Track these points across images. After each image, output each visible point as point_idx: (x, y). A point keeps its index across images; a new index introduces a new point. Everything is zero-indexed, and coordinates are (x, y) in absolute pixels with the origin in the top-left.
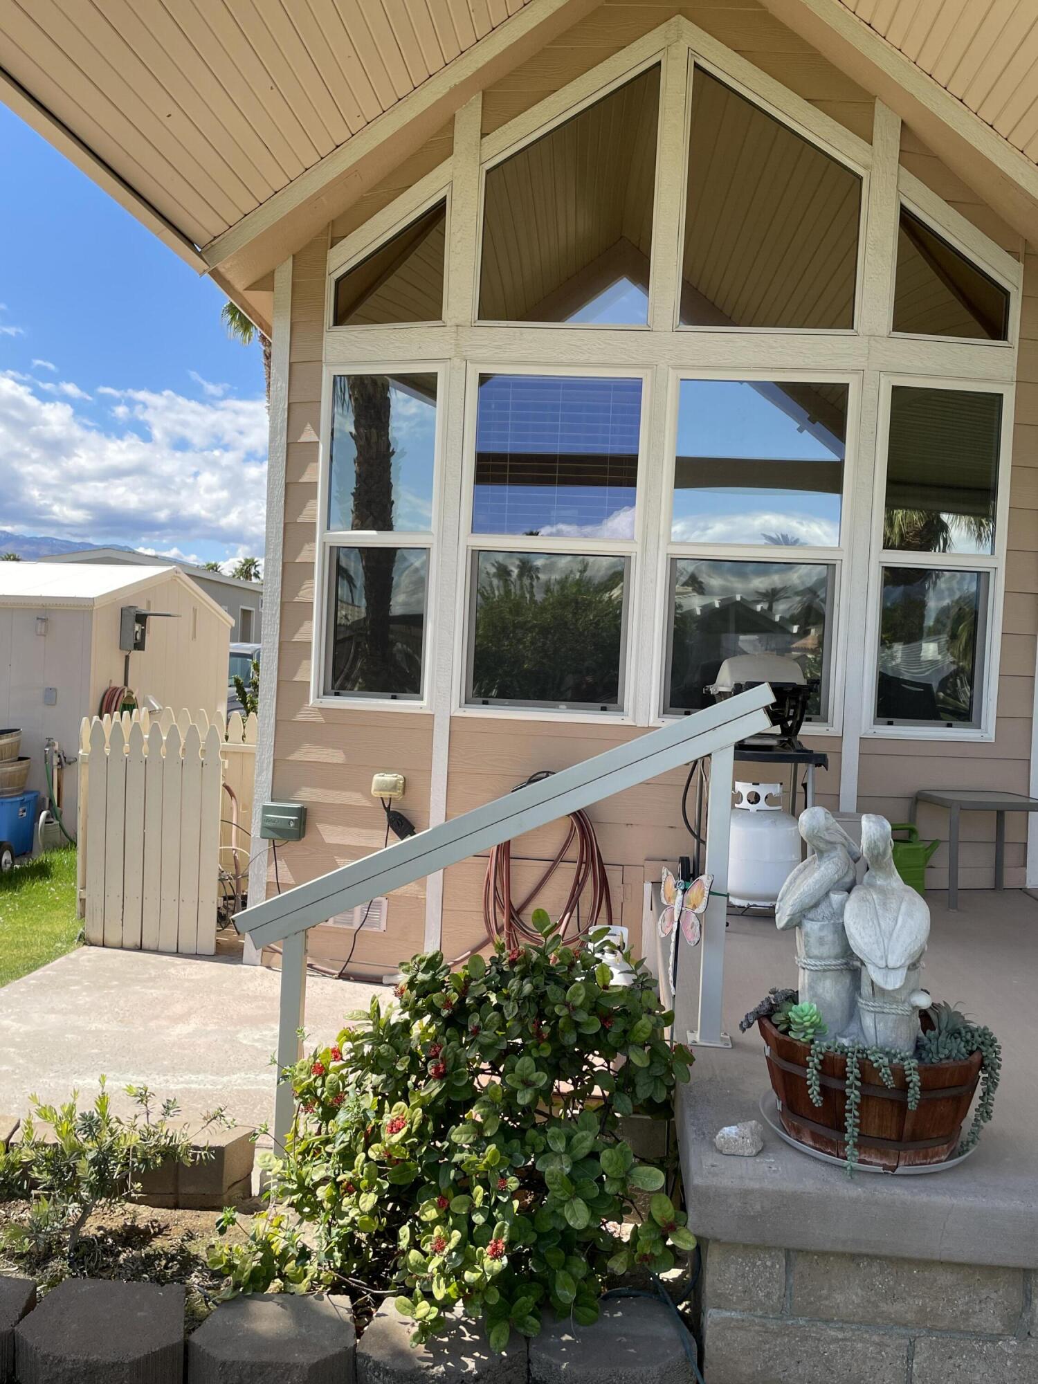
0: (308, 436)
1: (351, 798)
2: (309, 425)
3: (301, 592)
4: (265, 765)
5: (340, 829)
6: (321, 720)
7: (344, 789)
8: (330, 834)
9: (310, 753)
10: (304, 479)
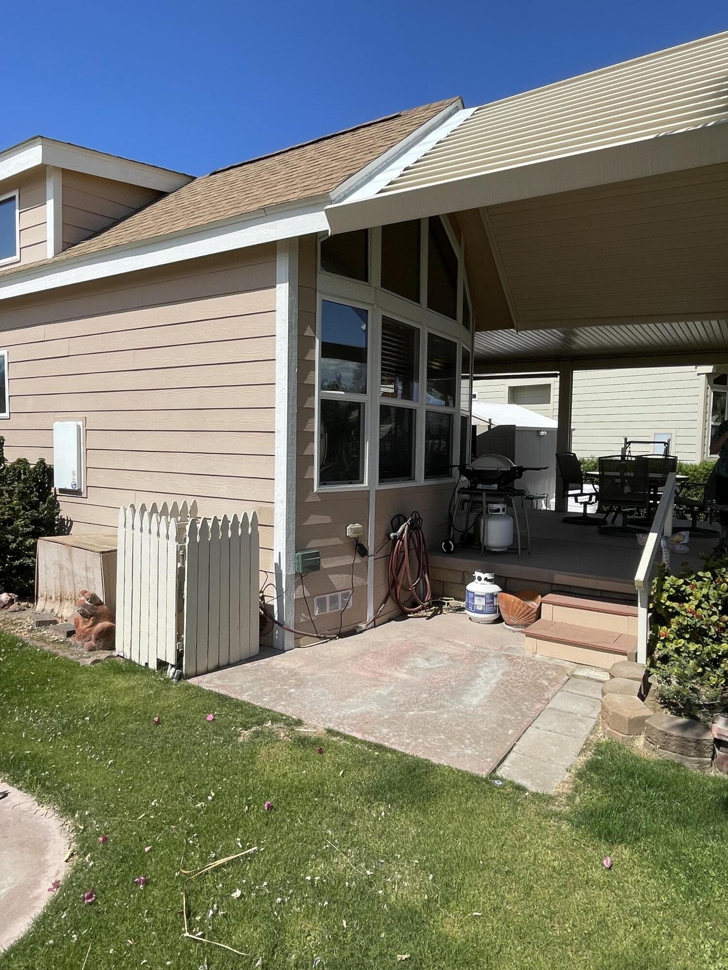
0: (309, 332)
1: (336, 541)
2: (309, 326)
3: (307, 426)
4: (291, 531)
5: (329, 559)
6: (319, 499)
7: (331, 537)
8: (326, 564)
9: (314, 520)
10: (307, 358)
